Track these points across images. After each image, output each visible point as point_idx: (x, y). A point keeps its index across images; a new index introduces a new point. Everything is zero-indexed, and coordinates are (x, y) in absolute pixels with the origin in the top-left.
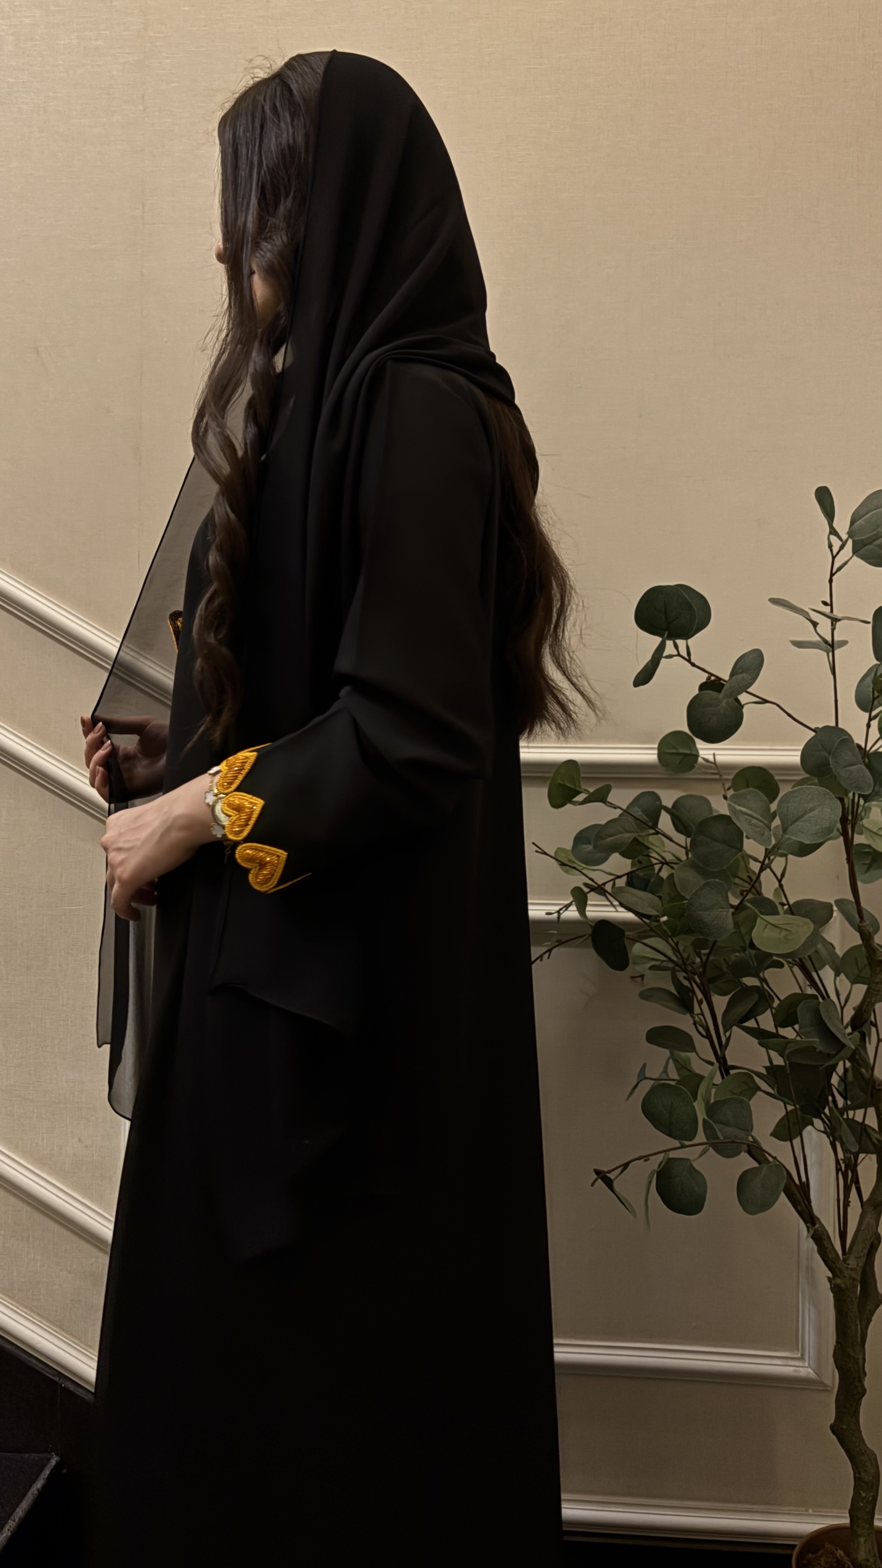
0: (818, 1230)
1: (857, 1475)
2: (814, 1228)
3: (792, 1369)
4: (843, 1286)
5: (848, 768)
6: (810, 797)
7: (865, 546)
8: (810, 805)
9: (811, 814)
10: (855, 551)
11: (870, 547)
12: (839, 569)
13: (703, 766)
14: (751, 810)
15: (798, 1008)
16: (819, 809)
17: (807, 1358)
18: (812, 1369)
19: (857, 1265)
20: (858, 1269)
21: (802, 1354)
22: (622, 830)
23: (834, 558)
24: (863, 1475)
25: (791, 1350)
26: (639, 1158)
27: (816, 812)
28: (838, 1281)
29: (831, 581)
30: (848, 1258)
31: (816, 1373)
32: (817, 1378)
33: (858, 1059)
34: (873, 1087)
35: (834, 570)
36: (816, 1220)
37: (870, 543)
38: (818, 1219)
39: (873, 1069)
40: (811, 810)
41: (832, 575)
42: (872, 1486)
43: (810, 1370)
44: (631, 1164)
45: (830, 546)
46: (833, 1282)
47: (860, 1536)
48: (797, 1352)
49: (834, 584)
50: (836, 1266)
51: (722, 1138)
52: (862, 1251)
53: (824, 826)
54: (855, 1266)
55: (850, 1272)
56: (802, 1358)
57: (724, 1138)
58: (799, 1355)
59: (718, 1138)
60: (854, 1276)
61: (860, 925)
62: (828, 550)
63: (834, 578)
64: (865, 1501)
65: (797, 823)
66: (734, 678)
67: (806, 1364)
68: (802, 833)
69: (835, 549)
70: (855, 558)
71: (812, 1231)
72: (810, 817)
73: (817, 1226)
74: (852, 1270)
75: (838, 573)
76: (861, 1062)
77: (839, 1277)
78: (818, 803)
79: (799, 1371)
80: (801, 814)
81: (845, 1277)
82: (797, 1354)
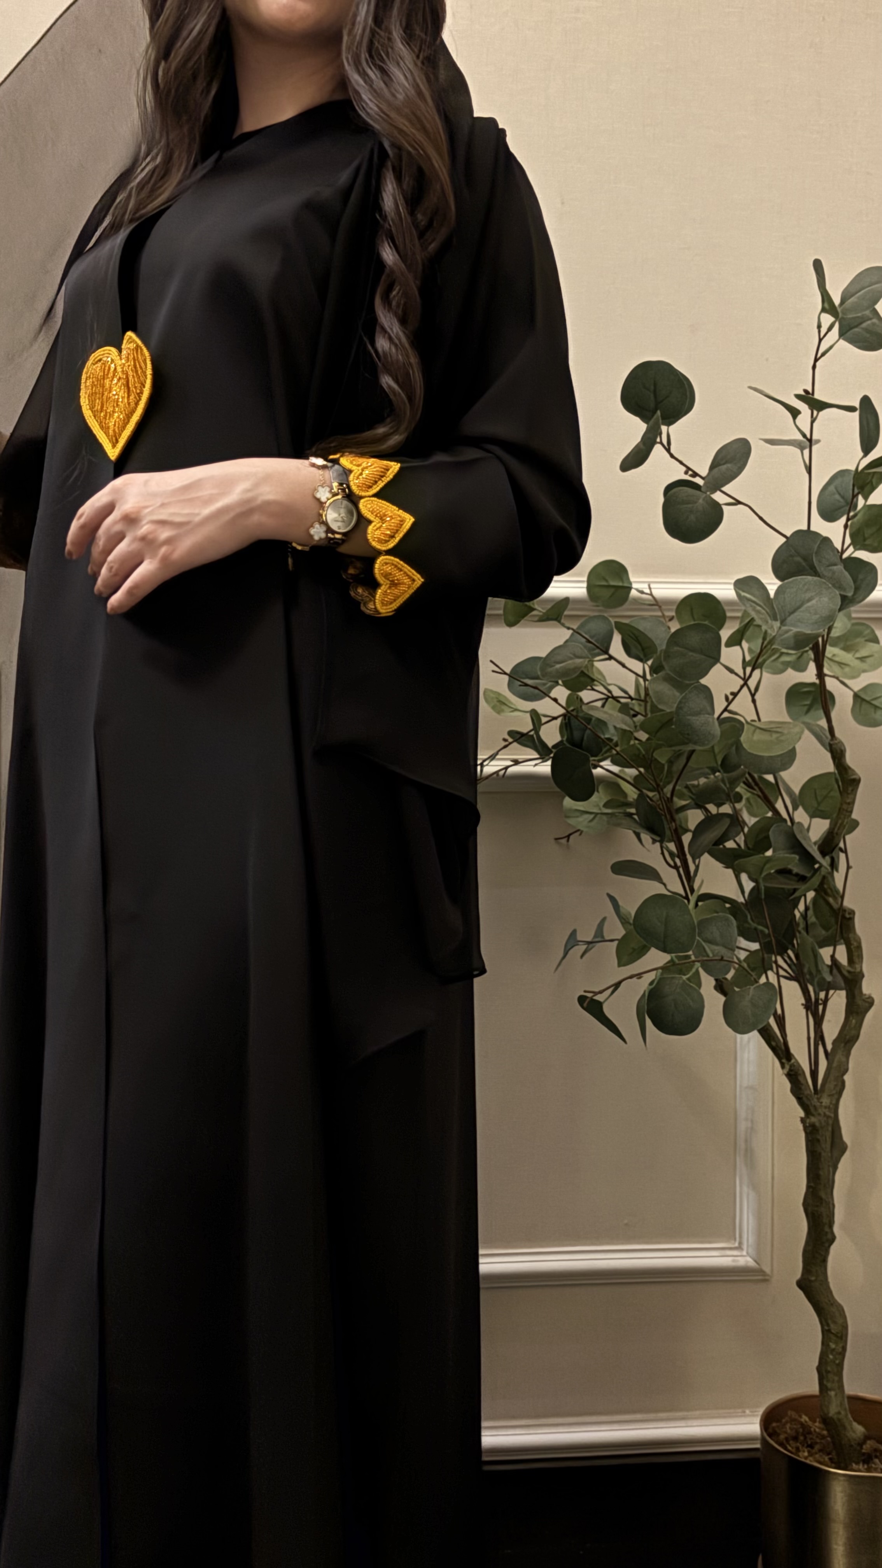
0: (794, 1066)
1: (826, 1328)
2: (790, 1063)
3: (730, 1259)
4: (817, 1124)
5: (831, 568)
6: (806, 587)
7: (851, 329)
8: (808, 595)
9: (809, 604)
10: (842, 334)
11: (856, 330)
12: (823, 354)
13: (636, 601)
14: (754, 596)
15: (770, 833)
16: (817, 599)
17: (745, 1247)
18: (751, 1257)
19: (831, 1103)
20: (831, 1106)
21: (740, 1243)
22: (572, 656)
23: (820, 340)
24: (832, 1326)
25: (728, 1241)
26: (631, 977)
27: (814, 602)
28: (813, 1119)
29: (814, 367)
30: (821, 1096)
31: (755, 1261)
32: (757, 1266)
33: (825, 890)
34: (844, 917)
35: (819, 355)
36: (792, 1057)
37: (856, 326)
38: (793, 1055)
39: (843, 897)
40: (809, 600)
41: (816, 360)
42: (841, 1338)
43: (749, 1259)
44: (623, 984)
45: (819, 327)
46: (808, 1121)
47: (830, 1390)
48: (733, 1242)
49: (817, 370)
50: (811, 1104)
51: (711, 955)
52: (834, 1089)
53: (824, 615)
54: (828, 1104)
55: (824, 1110)
56: (740, 1248)
57: (714, 956)
58: (737, 1245)
59: (708, 956)
60: (828, 1113)
61: (832, 743)
62: (817, 331)
63: (818, 364)
64: (834, 1353)
65: (796, 614)
66: (716, 470)
67: (744, 1253)
68: (802, 622)
69: (824, 330)
70: (842, 342)
71: (787, 1067)
72: (809, 607)
73: (793, 1061)
74: (826, 1107)
75: (823, 358)
76: (829, 891)
77: (813, 1115)
78: (814, 594)
79: (738, 1261)
80: (798, 604)
81: (819, 1114)
82: (734, 1244)
